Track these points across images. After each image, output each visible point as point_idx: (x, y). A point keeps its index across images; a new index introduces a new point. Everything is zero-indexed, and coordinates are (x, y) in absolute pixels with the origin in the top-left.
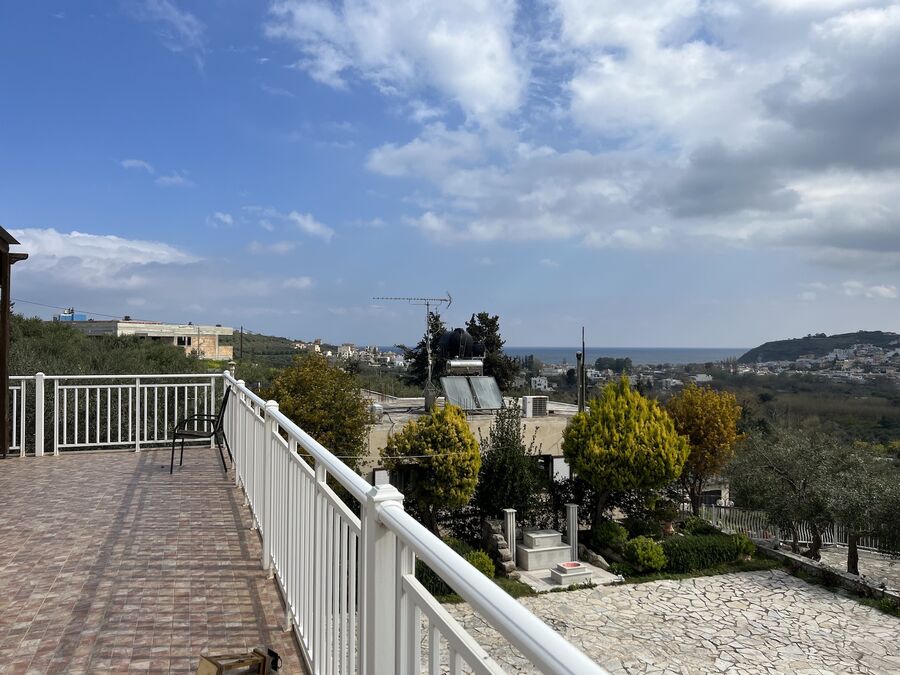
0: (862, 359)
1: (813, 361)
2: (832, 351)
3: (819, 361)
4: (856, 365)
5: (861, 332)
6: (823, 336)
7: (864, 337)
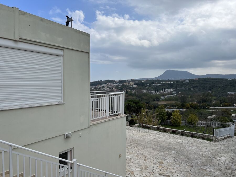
0: (109, 86)
1: (100, 86)
2: (103, 84)
3: (101, 86)
4: (108, 87)
5: (109, 80)
6: (101, 81)
7: (109, 81)
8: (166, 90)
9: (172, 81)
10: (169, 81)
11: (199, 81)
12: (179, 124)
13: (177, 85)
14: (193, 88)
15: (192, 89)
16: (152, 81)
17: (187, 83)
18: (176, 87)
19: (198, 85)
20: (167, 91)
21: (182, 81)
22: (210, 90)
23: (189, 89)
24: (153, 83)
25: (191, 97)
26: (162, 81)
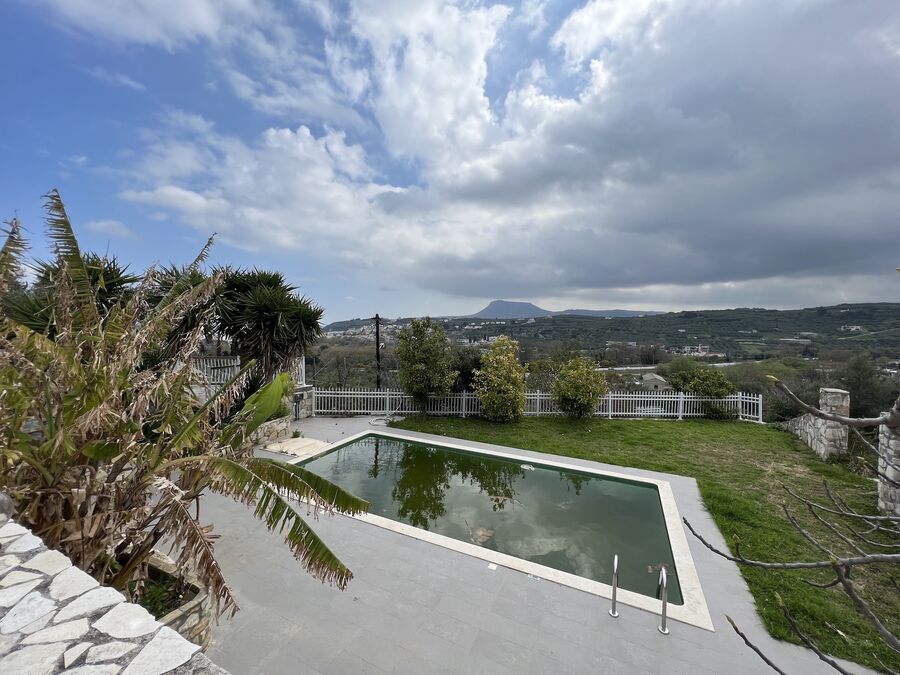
8: (490, 338)
9: (503, 320)
10: (497, 320)
11: (554, 321)
12: (514, 412)
13: (512, 328)
14: (543, 333)
15: (541, 336)
16: (465, 321)
17: (532, 325)
18: (511, 332)
19: (552, 328)
20: (494, 340)
21: (522, 321)
22: (574, 337)
23: (536, 336)
24: (465, 324)
25: (540, 351)
26: (485, 321)
